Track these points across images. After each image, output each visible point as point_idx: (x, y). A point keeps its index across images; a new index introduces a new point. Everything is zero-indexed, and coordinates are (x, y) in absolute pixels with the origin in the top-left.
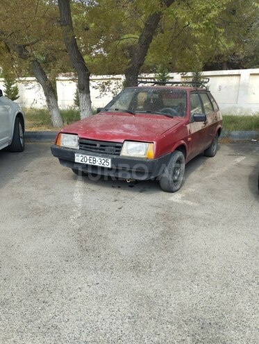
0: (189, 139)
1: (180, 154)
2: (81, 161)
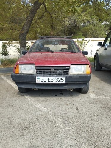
2: (41, 81)
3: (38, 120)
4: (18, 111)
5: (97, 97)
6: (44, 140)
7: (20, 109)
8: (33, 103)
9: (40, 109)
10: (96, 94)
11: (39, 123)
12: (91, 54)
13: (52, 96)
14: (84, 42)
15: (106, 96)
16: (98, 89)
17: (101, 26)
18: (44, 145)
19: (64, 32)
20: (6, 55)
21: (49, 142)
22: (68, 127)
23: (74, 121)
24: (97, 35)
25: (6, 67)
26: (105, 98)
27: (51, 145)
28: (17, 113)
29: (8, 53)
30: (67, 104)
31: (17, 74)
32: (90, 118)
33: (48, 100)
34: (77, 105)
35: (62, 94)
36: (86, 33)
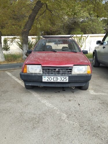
2: (47, 80)
3: (45, 114)
4: (27, 106)
5: (96, 94)
6: (53, 132)
7: (28, 104)
8: (40, 99)
9: (46, 105)
10: (95, 91)
11: (46, 117)
12: (90, 50)
13: (56, 92)
14: (83, 38)
15: (104, 92)
16: (97, 85)
17: (99, 22)
18: (53, 136)
19: (64, 28)
20: (7, 50)
21: (57, 134)
22: (72, 121)
23: (77, 115)
24: (95, 31)
25: (10, 63)
26: (103, 94)
27: (59, 136)
28: (27, 109)
29: (9, 48)
30: (70, 100)
31: (25, 74)
32: (91, 113)
33: (52, 96)
34: (78, 101)
35: (65, 90)
36: (84, 28)
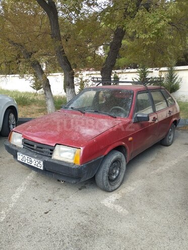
0: (130, 139)
1: (118, 155)
2: (22, 160)
30: (50, 201)
34: (58, 207)
